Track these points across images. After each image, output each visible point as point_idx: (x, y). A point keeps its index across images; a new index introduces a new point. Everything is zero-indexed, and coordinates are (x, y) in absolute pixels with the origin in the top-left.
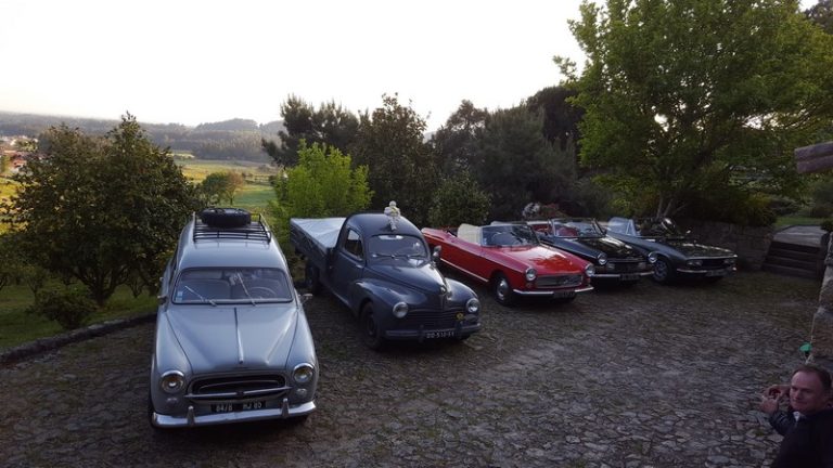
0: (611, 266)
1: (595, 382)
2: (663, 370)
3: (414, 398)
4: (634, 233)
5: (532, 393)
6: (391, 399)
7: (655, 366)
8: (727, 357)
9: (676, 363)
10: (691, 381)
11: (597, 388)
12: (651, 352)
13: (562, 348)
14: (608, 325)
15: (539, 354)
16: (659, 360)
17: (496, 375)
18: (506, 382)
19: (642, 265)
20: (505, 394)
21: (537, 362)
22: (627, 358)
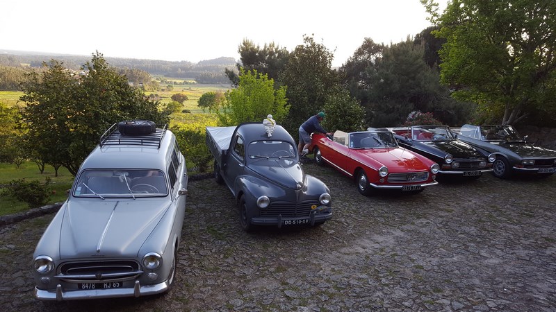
0: (456, 164)
1: (421, 267)
2: (486, 258)
3: (263, 277)
4: (480, 137)
5: (364, 276)
6: (244, 276)
7: (479, 254)
8: (546, 248)
9: (498, 252)
10: (508, 269)
11: (421, 274)
12: (479, 240)
13: (402, 234)
14: (447, 214)
15: (380, 239)
16: (482, 248)
17: (339, 257)
18: (345, 264)
19: (483, 164)
20: (340, 276)
21: (377, 246)
22: (455, 245)
